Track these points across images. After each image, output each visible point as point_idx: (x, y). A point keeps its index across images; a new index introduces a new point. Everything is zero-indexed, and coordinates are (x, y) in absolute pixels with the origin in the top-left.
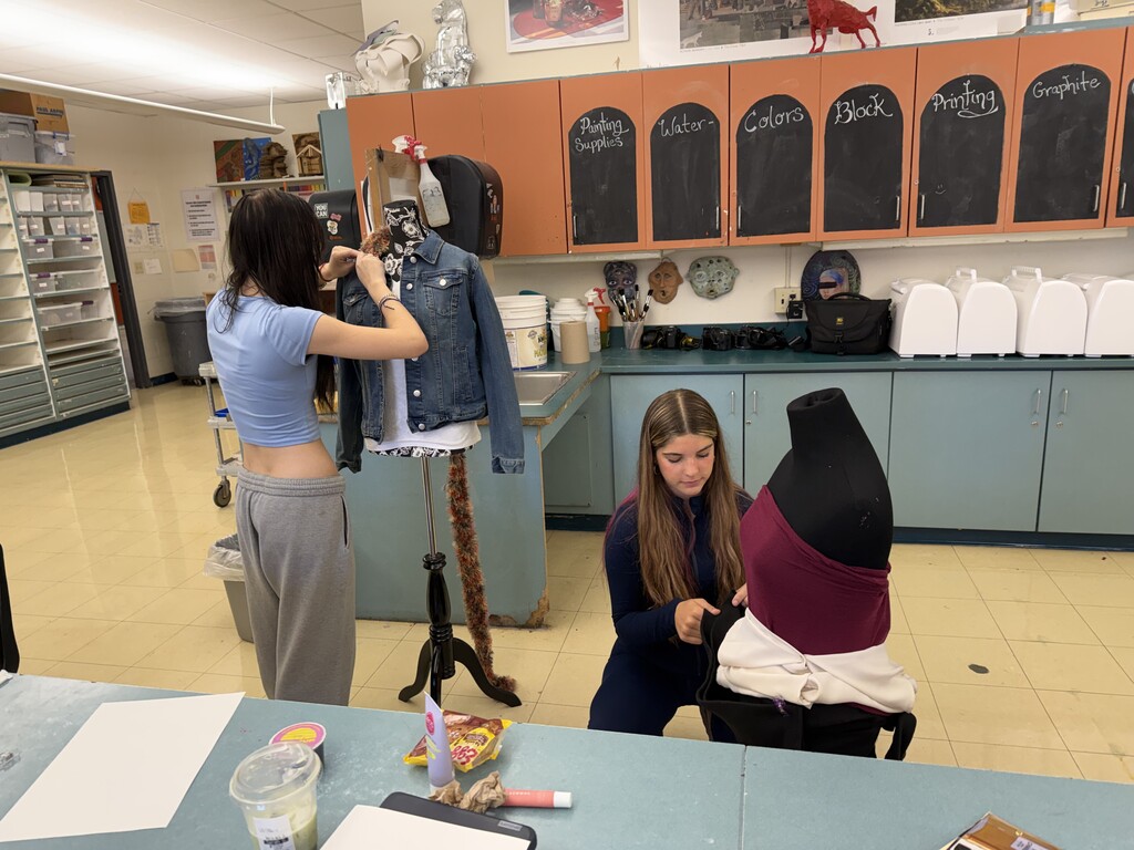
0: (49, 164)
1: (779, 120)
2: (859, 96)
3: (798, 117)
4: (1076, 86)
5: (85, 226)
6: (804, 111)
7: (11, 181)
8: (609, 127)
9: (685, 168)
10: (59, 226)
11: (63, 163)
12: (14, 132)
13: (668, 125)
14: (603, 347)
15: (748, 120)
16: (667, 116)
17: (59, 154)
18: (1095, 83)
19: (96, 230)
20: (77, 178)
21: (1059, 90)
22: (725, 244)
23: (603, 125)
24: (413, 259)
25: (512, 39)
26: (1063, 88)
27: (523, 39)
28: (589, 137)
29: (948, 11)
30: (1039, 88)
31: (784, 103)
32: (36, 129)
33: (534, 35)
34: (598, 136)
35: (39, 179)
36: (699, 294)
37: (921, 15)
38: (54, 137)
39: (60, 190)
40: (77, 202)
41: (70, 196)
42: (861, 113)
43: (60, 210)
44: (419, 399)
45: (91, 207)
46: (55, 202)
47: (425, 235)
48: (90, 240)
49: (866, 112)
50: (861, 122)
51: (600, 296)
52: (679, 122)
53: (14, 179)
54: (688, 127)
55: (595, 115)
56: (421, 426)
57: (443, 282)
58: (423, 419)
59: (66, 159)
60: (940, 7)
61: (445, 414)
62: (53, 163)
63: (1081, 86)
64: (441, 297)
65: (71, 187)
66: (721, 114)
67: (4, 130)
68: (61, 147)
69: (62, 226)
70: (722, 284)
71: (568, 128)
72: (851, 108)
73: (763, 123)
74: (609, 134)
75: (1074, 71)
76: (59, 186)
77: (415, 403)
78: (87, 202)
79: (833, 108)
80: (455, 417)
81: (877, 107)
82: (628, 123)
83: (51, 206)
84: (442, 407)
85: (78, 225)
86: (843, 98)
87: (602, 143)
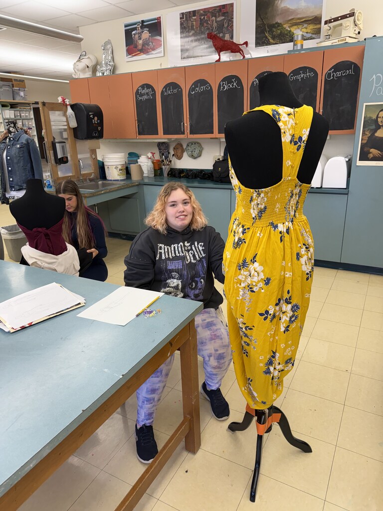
0: (17, 100)
1: (202, 89)
2: (228, 79)
3: (208, 88)
4: (305, 76)
5: (30, 123)
6: (210, 86)
7: (2, 107)
8: (147, 91)
9: (172, 107)
10: (19, 124)
11: (22, 100)
12: (5, 88)
13: (166, 91)
14: (155, 175)
15: (192, 89)
16: (165, 87)
17: (22, 95)
18: (312, 74)
19: (34, 125)
20: (27, 105)
21: (299, 77)
22: (186, 137)
23: (145, 91)
24: (12, 139)
25: (127, 56)
26: (301, 76)
27: (130, 56)
28: (141, 95)
29: (274, 42)
30: (292, 76)
31: (203, 82)
32: (13, 87)
33: (133, 54)
34: (144, 95)
35: (13, 106)
36: (189, 156)
37: (265, 44)
38: (19, 90)
39: (20, 110)
40: (27, 115)
41: (24, 112)
42: (229, 86)
43: (21, 117)
44: (12, 181)
45: (32, 116)
46: (19, 114)
47: (18, 131)
48: (31, 129)
49: (231, 86)
50: (230, 90)
51: (153, 156)
52: (169, 89)
53: (3, 106)
54: (172, 91)
55: (143, 86)
56: (13, 189)
57: (18, 146)
58: (13, 187)
59: (24, 98)
60: (271, 41)
61: (21, 186)
62: (19, 100)
63: (307, 75)
64: (17, 151)
65: (25, 109)
66: (183, 87)
67: (1, 88)
68: (22, 94)
69: (21, 123)
70: (195, 153)
71: (135, 91)
72: (226, 84)
73: (197, 90)
74: (147, 94)
75: (304, 69)
76: (20, 108)
77: (11, 182)
78: (31, 114)
79: (220, 84)
80: (24, 187)
81: (235, 84)
82: (153, 90)
83: (18, 116)
84: (20, 184)
85: (27, 123)
86: (223, 80)
87: (145, 97)
